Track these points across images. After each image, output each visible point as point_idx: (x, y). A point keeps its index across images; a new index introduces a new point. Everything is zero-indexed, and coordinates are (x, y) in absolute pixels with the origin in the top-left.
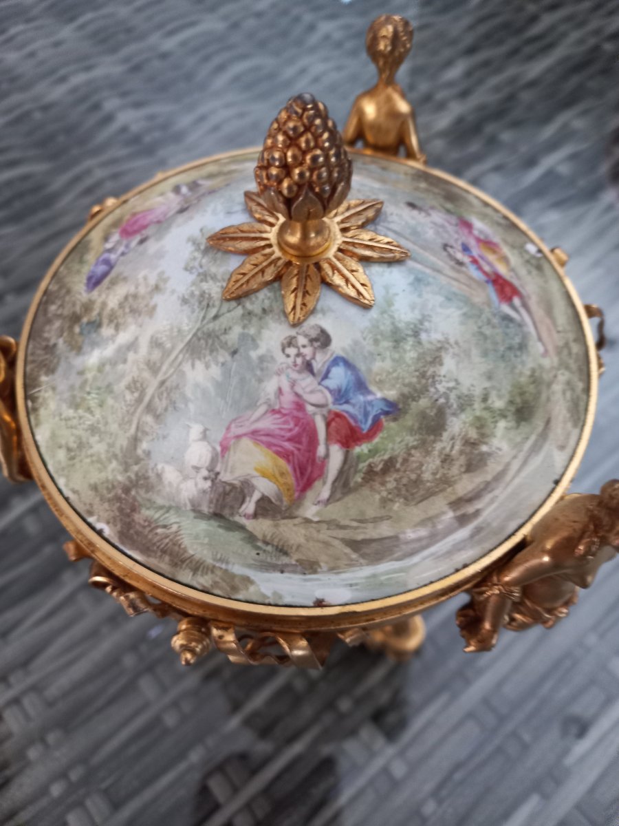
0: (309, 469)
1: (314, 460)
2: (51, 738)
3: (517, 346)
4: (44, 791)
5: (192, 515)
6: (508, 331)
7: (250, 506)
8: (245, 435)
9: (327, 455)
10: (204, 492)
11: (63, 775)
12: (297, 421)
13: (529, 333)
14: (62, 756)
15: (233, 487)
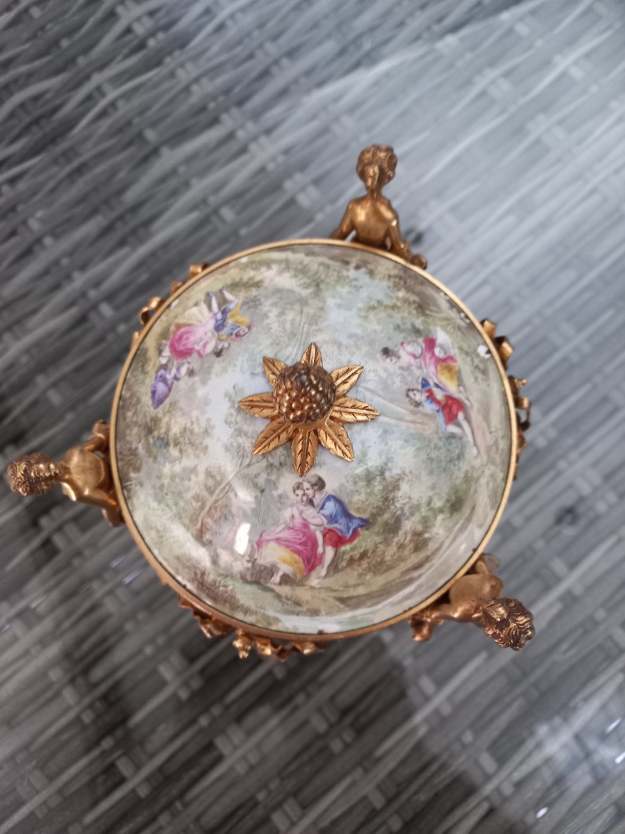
0: (313, 560)
1: (316, 555)
2: (141, 616)
3: (456, 457)
4: (140, 651)
5: (241, 581)
6: (450, 447)
7: (277, 578)
8: (272, 540)
9: (324, 552)
10: (248, 569)
11: (152, 641)
12: (304, 534)
13: (467, 442)
14: (150, 628)
15: (266, 568)
